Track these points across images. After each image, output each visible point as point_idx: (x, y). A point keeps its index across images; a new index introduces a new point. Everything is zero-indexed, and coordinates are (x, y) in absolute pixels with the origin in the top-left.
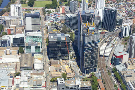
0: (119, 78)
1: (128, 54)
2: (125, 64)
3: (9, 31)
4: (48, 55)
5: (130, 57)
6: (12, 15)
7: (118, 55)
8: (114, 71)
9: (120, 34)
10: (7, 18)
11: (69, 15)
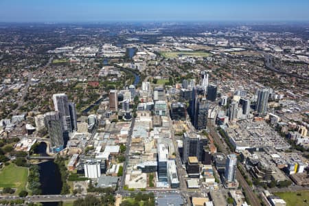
0: (223, 134)
1: (228, 118)
2: (227, 124)
3: (142, 100)
4: (171, 117)
5: (229, 119)
6: (144, 89)
7: (221, 118)
8: (219, 129)
9: (220, 104)
10: (141, 91)
11: (183, 90)
